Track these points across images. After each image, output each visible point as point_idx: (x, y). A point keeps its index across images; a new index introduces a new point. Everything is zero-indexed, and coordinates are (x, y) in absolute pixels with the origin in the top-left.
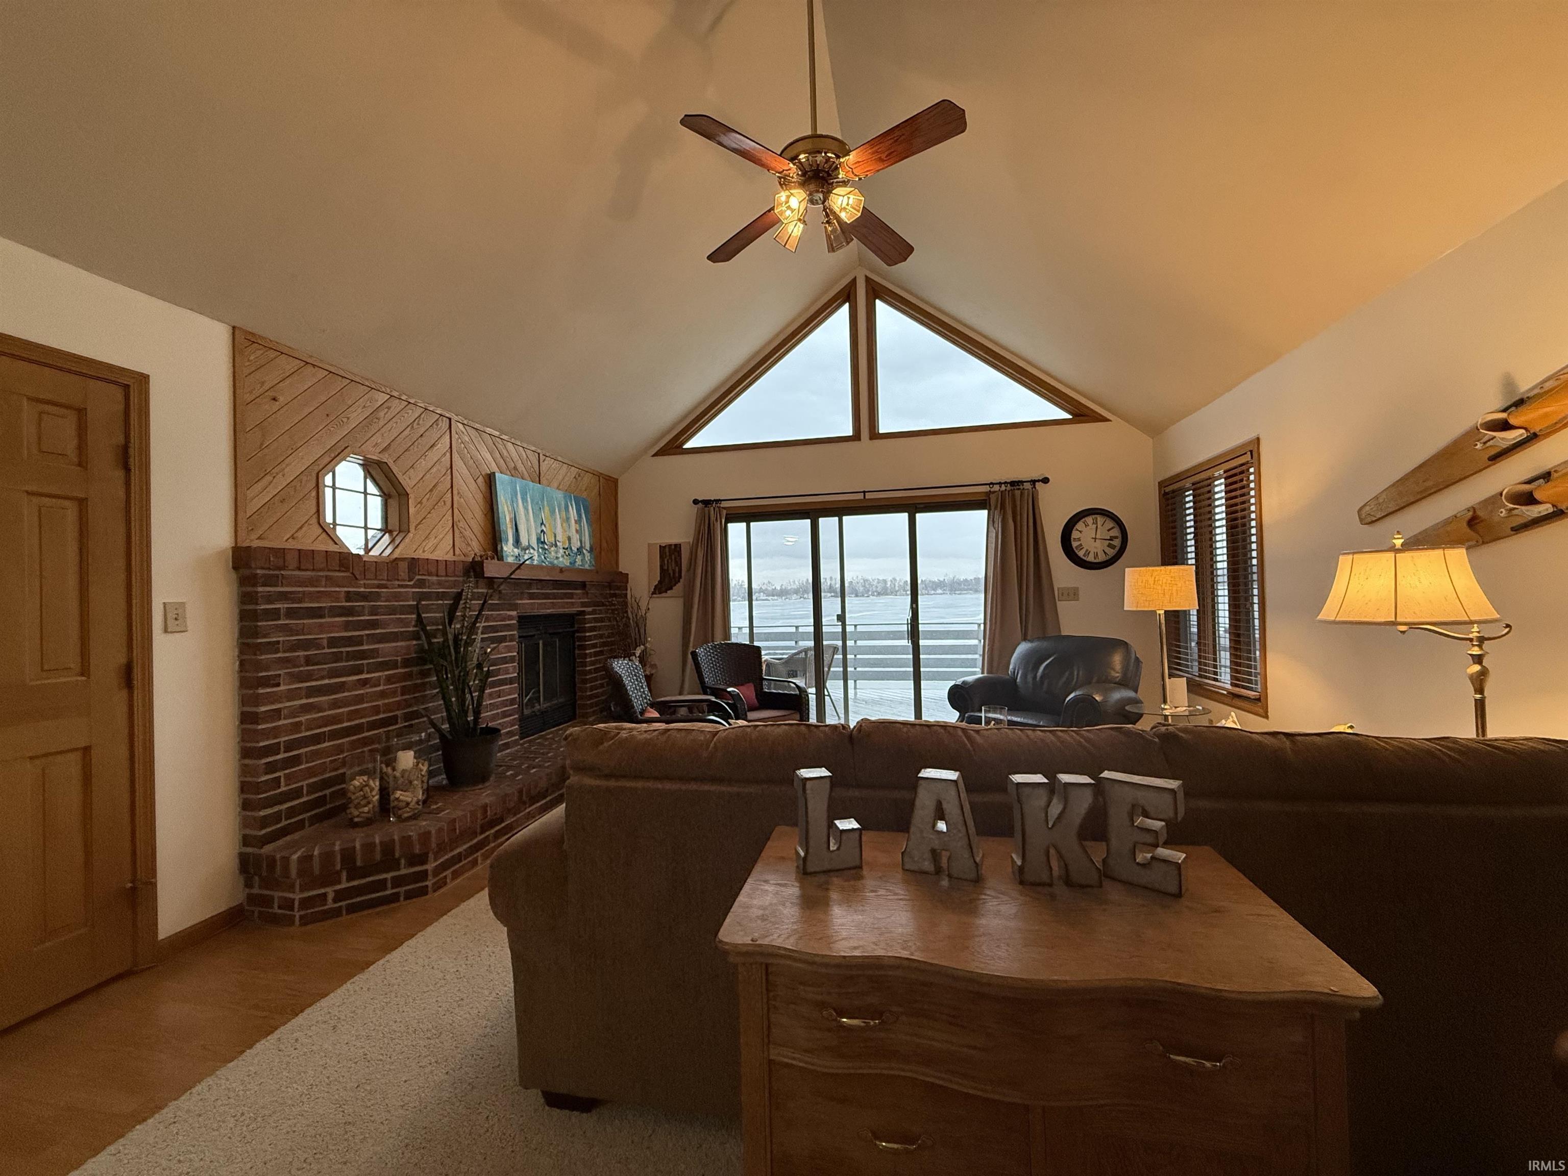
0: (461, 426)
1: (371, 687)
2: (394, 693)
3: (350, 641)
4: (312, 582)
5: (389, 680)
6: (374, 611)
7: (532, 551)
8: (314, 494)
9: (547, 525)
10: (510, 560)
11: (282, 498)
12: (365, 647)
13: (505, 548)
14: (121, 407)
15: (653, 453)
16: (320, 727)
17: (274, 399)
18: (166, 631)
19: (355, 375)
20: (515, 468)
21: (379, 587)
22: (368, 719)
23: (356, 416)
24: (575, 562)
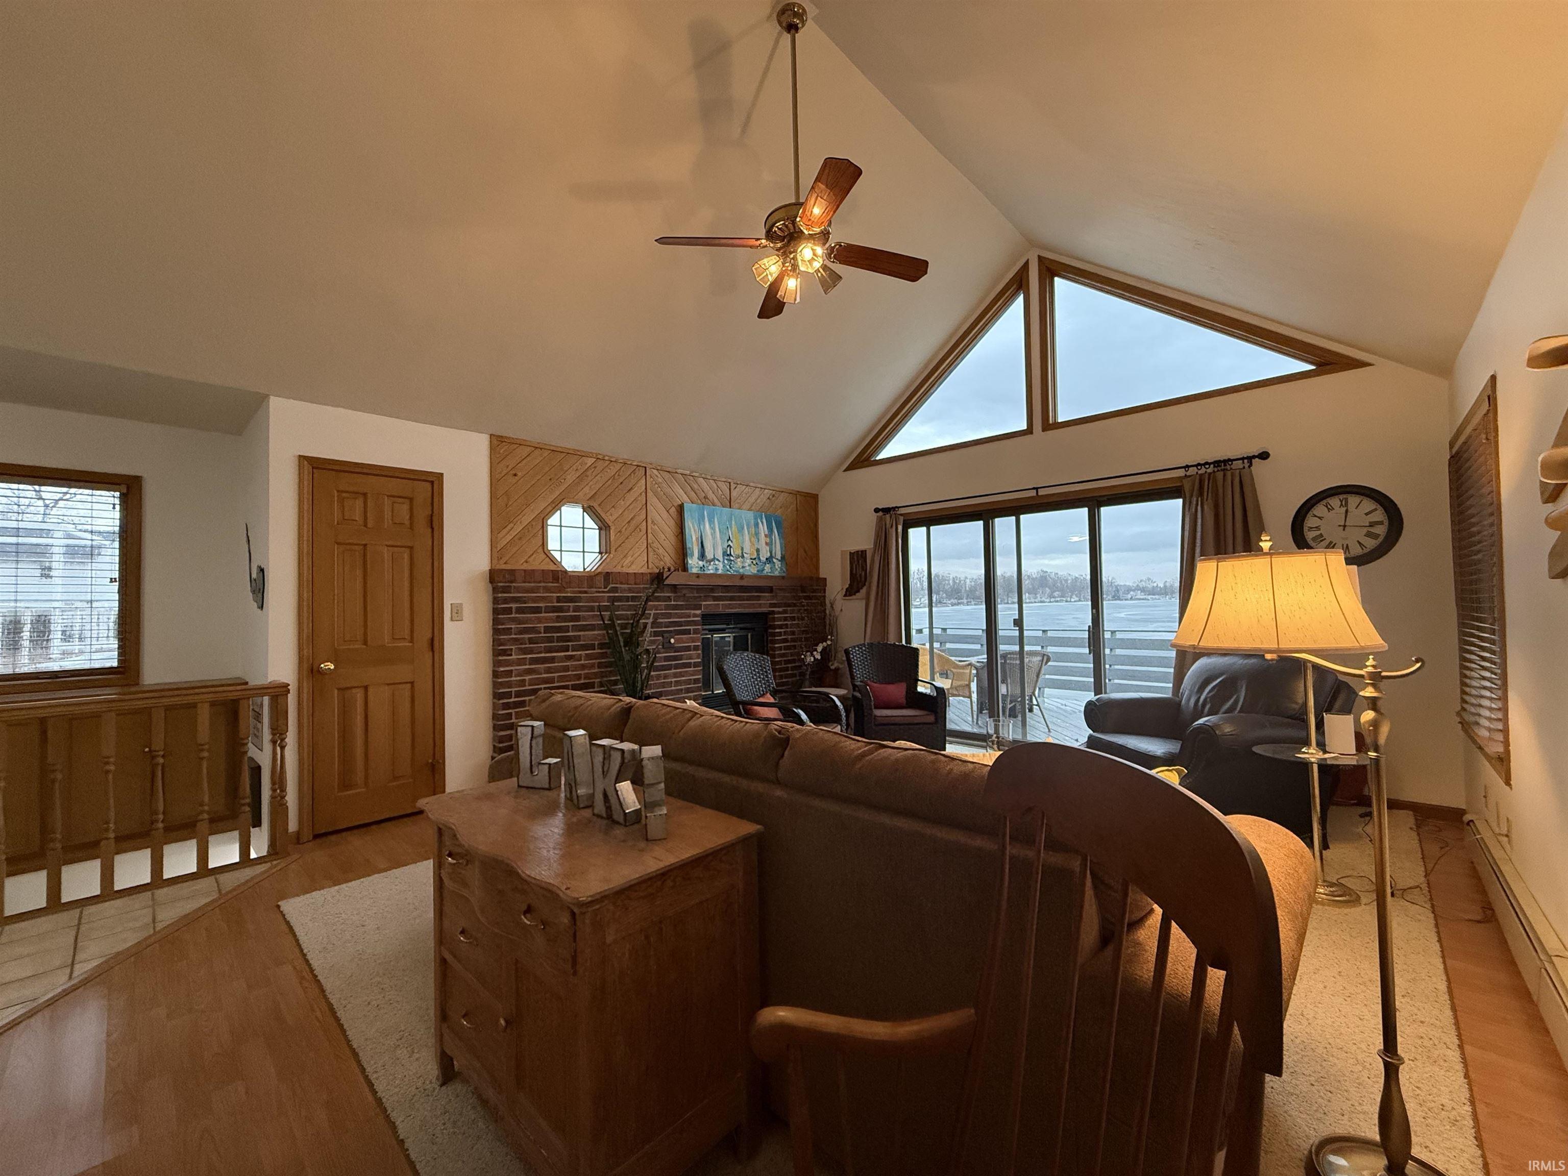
0: (655, 471)
1: (574, 661)
2: (592, 666)
3: (559, 629)
4: (532, 590)
5: (588, 657)
6: (577, 609)
7: (717, 562)
8: (541, 532)
9: (734, 541)
10: (695, 570)
11: (520, 537)
12: (570, 634)
13: (690, 562)
14: (430, 494)
15: (844, 468)
16: (538, 685)
17: (515, 475)
18: (452, 620)
19: (570, 449)
20: (706, 497)
21: (580, 592)
22: (573, 683)
23: (571, 477)
24: (763, 570)
